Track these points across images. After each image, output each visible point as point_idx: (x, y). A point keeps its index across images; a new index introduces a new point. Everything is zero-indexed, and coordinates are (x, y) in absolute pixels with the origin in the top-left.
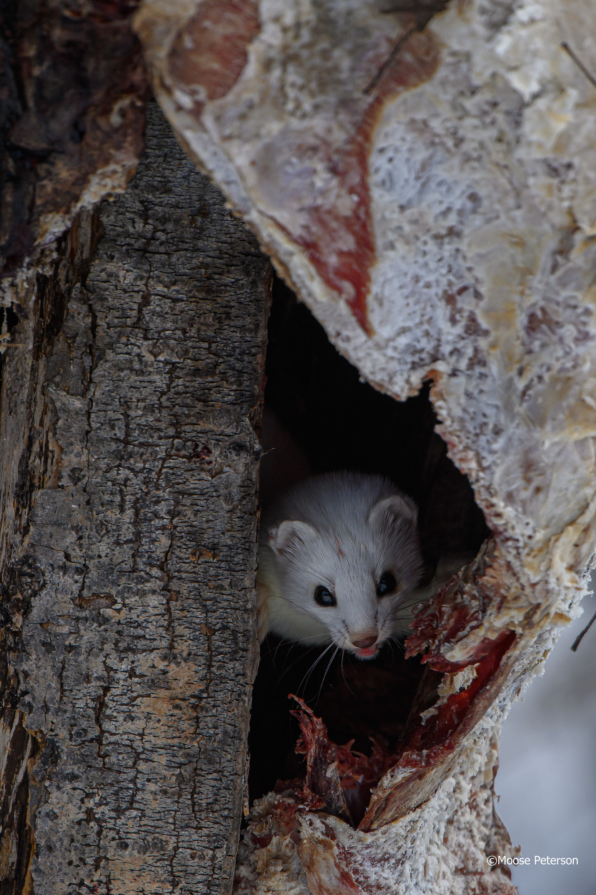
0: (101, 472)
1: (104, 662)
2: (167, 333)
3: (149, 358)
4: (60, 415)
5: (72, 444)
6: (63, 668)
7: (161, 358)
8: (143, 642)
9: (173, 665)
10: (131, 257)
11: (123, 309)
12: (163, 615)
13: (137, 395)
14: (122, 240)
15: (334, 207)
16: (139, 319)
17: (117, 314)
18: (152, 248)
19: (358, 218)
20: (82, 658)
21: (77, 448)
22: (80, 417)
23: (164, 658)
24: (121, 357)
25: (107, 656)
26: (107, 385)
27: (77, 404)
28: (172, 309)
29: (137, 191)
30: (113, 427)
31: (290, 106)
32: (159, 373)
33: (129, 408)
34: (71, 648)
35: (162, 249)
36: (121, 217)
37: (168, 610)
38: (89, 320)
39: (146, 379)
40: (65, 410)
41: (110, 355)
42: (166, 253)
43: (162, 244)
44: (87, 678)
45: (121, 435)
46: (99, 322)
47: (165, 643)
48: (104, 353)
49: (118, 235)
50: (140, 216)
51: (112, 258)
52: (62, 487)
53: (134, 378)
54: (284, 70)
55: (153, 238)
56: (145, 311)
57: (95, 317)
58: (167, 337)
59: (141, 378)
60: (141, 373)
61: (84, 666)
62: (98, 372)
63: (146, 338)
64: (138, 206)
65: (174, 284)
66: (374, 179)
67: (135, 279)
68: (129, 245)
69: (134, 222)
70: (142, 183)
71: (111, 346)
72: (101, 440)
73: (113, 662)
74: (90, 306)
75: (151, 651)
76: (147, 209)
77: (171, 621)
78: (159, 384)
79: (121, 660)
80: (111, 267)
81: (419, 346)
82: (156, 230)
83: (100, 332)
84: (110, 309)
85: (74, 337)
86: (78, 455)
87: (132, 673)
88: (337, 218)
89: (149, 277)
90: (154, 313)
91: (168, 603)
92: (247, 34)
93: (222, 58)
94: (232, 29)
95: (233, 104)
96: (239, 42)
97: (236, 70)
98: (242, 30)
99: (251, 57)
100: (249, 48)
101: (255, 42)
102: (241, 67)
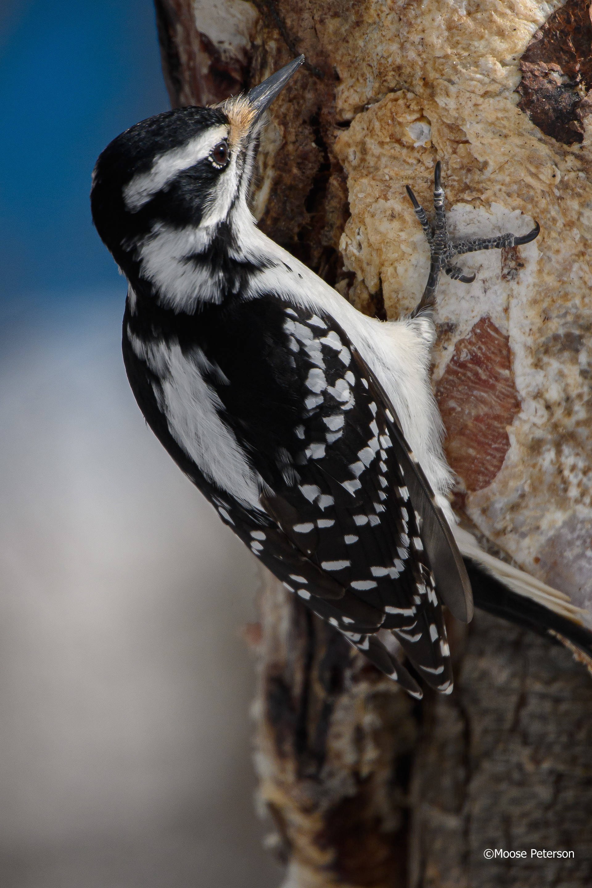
16: (516, 723)
27: (452, 822)
38: (461, 726)
41: (487, 765)
46: (473, 727)
56: (522, 713)
57: (468, 722)
60: (522, 784)
74: (462, 710)
80: (482, 664)
92: (506, 415)
93: (479, 443)
94: (486, 409)
95: (501, 493)
96: (496, 424)
97: (498, 455)
98: (498, 410)
99: (513, 439)
100: (510, 429)
101: (516, 423)
102: (504, 452)
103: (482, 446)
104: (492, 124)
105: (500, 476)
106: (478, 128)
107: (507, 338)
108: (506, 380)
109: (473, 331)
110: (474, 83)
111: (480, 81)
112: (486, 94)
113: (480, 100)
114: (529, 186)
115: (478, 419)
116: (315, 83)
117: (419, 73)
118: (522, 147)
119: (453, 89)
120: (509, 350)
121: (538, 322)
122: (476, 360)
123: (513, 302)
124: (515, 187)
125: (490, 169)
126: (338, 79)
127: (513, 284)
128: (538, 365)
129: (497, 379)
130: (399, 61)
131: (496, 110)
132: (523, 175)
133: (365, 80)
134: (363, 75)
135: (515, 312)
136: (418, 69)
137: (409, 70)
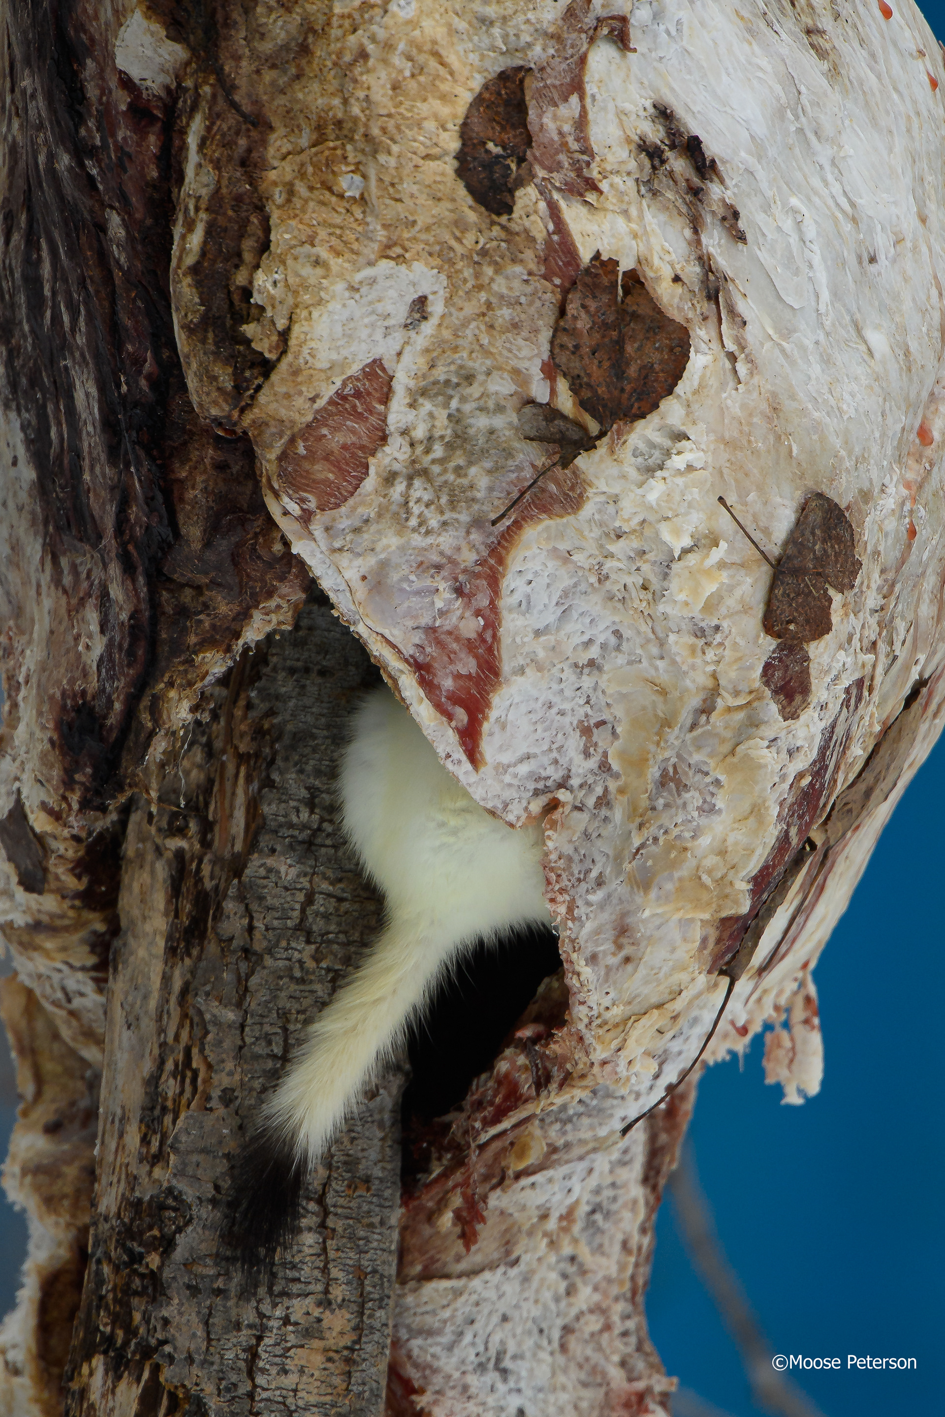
0: (255, 1094)
1: (257, 1308)
2: (331, 936)
3: (310, 964)
4: (210, 1028)
5: (223, 1061)
6: (210, 1314)
7: (324, 965)
8: (299, 1286)
9: (328, 1312)
10: (294, 850)
11: (283, 909)
12: (319, 1255)
13: (297, 1006)
14: (285, 832)
15: (456, 627)
16: (302, 920)
17: (277, 915)
18: (319, 841)
19: (484, 641)
20: (230, 1303)
21: (230, 1065)
22: (233, 1031)
23: (319, 1304)
24: (281, 963)
25: (259, 1301)
26: (263, 995)
27: (230, 1015)
28: (337, 909)
29: (302, 777)
30: (269, 1043)
31: (413, 522)
32: (321, 981)
33: (288, 1021)
34: (219, 1292)
35: (328, 842)
36: (283, 805)
37: (324, 1250)
38: (246, 921)
39: (307, 988)
40: (216, 1022)
41: (268, 961)
42: (333, 846)
43: (328, 835)
44: (238, 1326)
45: (277, 1050)
46: (256, 924)
47: (319, 1287)
48: (261, 957)
49: (281, 826)
50: (306, 805)
51: (273, 851)
52: (211, 1110)
53: (293, 987)
54: (410, 486)
55: (319, 829)
56: (309, 911)
57: (251, 918)
58: (330, 942)
59: (302, 987)
60: (302, 981)
61: (234, 1312)
62: (254, 981)
63: (308, 942)
64: (304, 793)
65: (340, 880)
66: (506, 602)
67: (298, 876)
68: (292, 836)
69: (298, 811)
70: (309, 768)
71: (269, 951)
72: (257, 1057)
73: (266, 1308)
74: (247, 906)
75: (307, 1295)
76: (313, 797)
77: (327, 1263)
78: (320, 993)
79: (275, 1305)
80: (270, 862)
81: (544, 774)
82: (322, 820)
83: (257, 935)
84: (269, 909)
85: (231, 939)
86: (231, 1074)
87: (286, 1321)
88: (457, 639)
89: (314, 873)
90: (317, 914)
91: (324, 1242)
92: (371, 446)
93: (340, 469)
94: (354, 439)
95: (348, 517)
96: (360, 453)
97: (355, 482)
98: (365, 441)
99: (372, 470)
100: (372, 461)
101: (379, 455)
102: (361, 480)
103: (342, 472)
104: (429, 186)
105: (351, 502)
106: (415, 189)
107: (391, 378)
108: (379, 414)
109: (363, 369)
110: (415, 144)
111: (422, 143)
112: (427, 157)
113: (421, 162)
114: (451, 248)
115: (344, 447)
116: (248, 130)
117: (362, 130)
118: (452, 211)
119: (395, 148)
120: (390, 388)
121: (425, 368)
122: (358, 394)
123: (408, 349)
124: (437, 248)
125: (417, 228)
126: (271, 128)
127: (412, 334)
128: (412, 405)
129: (371, 413)
130: (340, 115)
131: (435, 173)
132: (447, 237)
133: (301, 130)
134: (298, 126)
135: (406, 358)
136: (361, 125)
137: (350, 125)
